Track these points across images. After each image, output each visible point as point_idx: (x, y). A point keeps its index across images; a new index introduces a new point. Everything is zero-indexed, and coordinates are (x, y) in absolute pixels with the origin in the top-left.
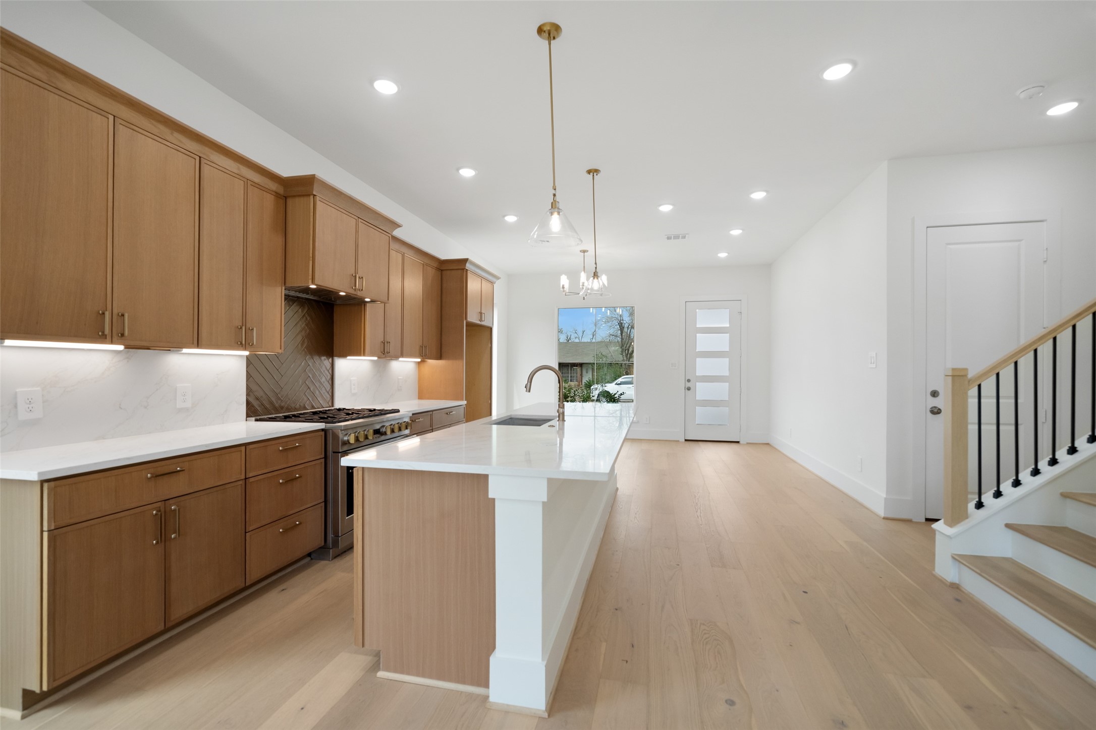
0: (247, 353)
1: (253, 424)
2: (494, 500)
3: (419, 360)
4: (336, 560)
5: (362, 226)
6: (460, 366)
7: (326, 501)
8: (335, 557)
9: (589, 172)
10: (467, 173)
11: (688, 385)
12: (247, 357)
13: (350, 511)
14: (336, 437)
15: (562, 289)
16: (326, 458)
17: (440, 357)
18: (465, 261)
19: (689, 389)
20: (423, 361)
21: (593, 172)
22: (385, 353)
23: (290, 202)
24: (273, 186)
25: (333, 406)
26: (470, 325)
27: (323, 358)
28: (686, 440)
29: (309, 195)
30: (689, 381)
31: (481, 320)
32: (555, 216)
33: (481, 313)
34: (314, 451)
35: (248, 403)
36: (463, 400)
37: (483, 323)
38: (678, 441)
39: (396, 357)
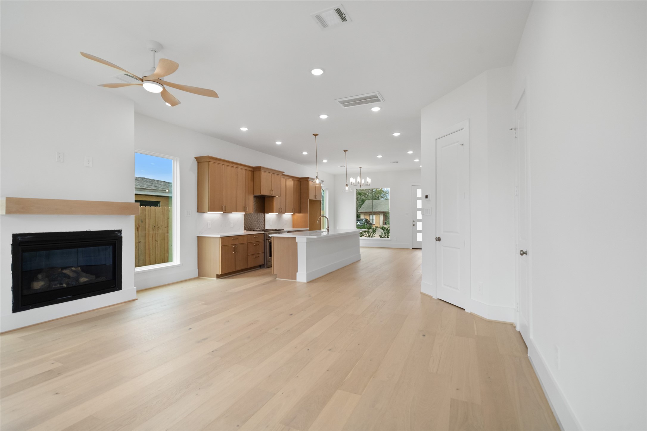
0: (244, 213)
1: (245, 232)
2: (297, 242)
3: (293, 214)
4: (267, 269)
5: (273, 175)
6: (307, 215)
7: (264, 252)
8: (267, 268)
9: (344, 151)
10: (305, 153)
11: (413, 223)
12: (244, 214)
13: (271, 255)
14: (267, 235)
15: (351, 184)
16: (264, 241)
17: (300, 213)
18: (308, 178)
19: (414, 225)
20: (294, 214)
21: (345, 151)
22: (281, 212)
23: (255, 172)
24: (251, 169)
25: (265, 228)
26: (311, 201)
27: (262, 214)
28: (413, 248)
29: (259, 171)
30: (414, 221)
31: (315, 198)
32: (317, 180)
33: (315, 196)
34: (261, 239)
35: (244, 226)
36: (308, 228)
37: (316, 199)
38: (409, 249)
39: (284, 213)
